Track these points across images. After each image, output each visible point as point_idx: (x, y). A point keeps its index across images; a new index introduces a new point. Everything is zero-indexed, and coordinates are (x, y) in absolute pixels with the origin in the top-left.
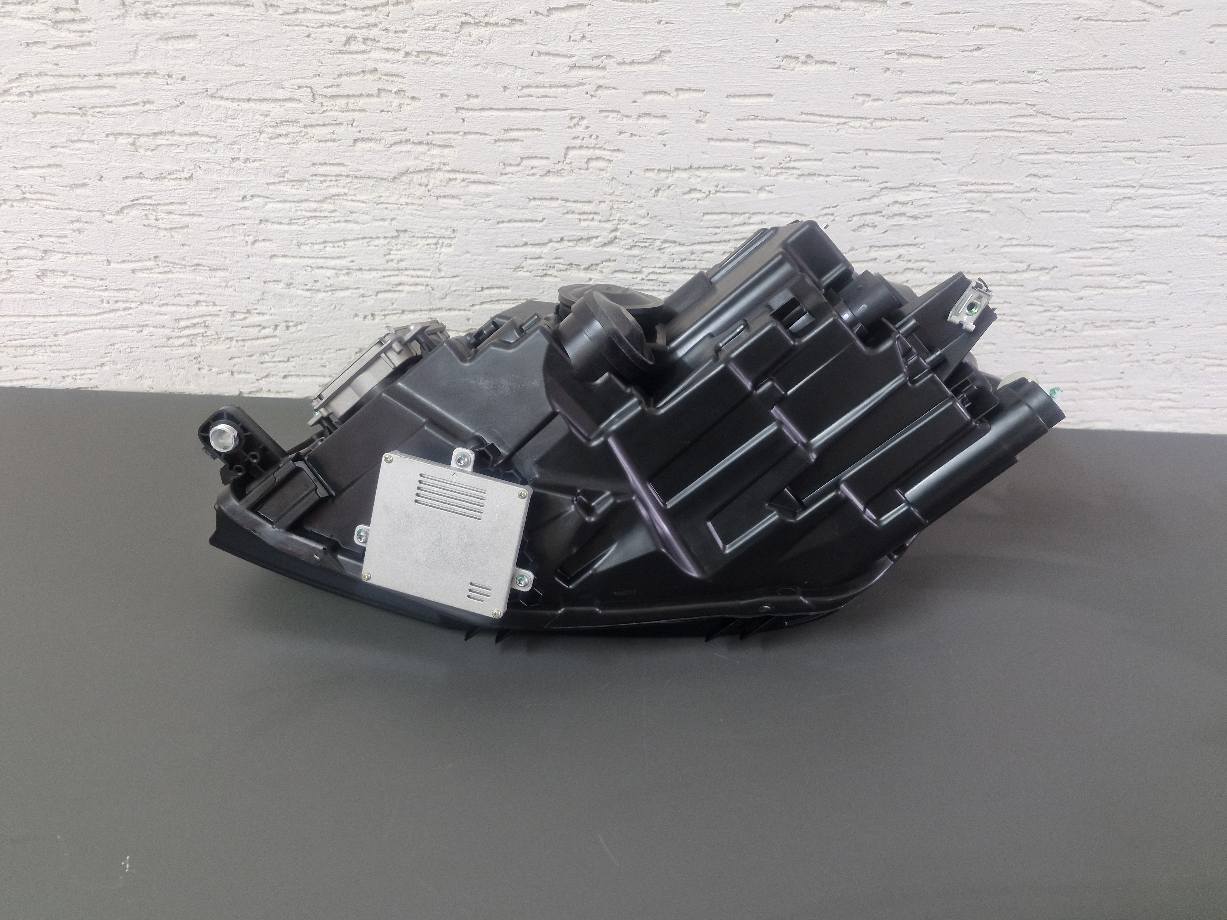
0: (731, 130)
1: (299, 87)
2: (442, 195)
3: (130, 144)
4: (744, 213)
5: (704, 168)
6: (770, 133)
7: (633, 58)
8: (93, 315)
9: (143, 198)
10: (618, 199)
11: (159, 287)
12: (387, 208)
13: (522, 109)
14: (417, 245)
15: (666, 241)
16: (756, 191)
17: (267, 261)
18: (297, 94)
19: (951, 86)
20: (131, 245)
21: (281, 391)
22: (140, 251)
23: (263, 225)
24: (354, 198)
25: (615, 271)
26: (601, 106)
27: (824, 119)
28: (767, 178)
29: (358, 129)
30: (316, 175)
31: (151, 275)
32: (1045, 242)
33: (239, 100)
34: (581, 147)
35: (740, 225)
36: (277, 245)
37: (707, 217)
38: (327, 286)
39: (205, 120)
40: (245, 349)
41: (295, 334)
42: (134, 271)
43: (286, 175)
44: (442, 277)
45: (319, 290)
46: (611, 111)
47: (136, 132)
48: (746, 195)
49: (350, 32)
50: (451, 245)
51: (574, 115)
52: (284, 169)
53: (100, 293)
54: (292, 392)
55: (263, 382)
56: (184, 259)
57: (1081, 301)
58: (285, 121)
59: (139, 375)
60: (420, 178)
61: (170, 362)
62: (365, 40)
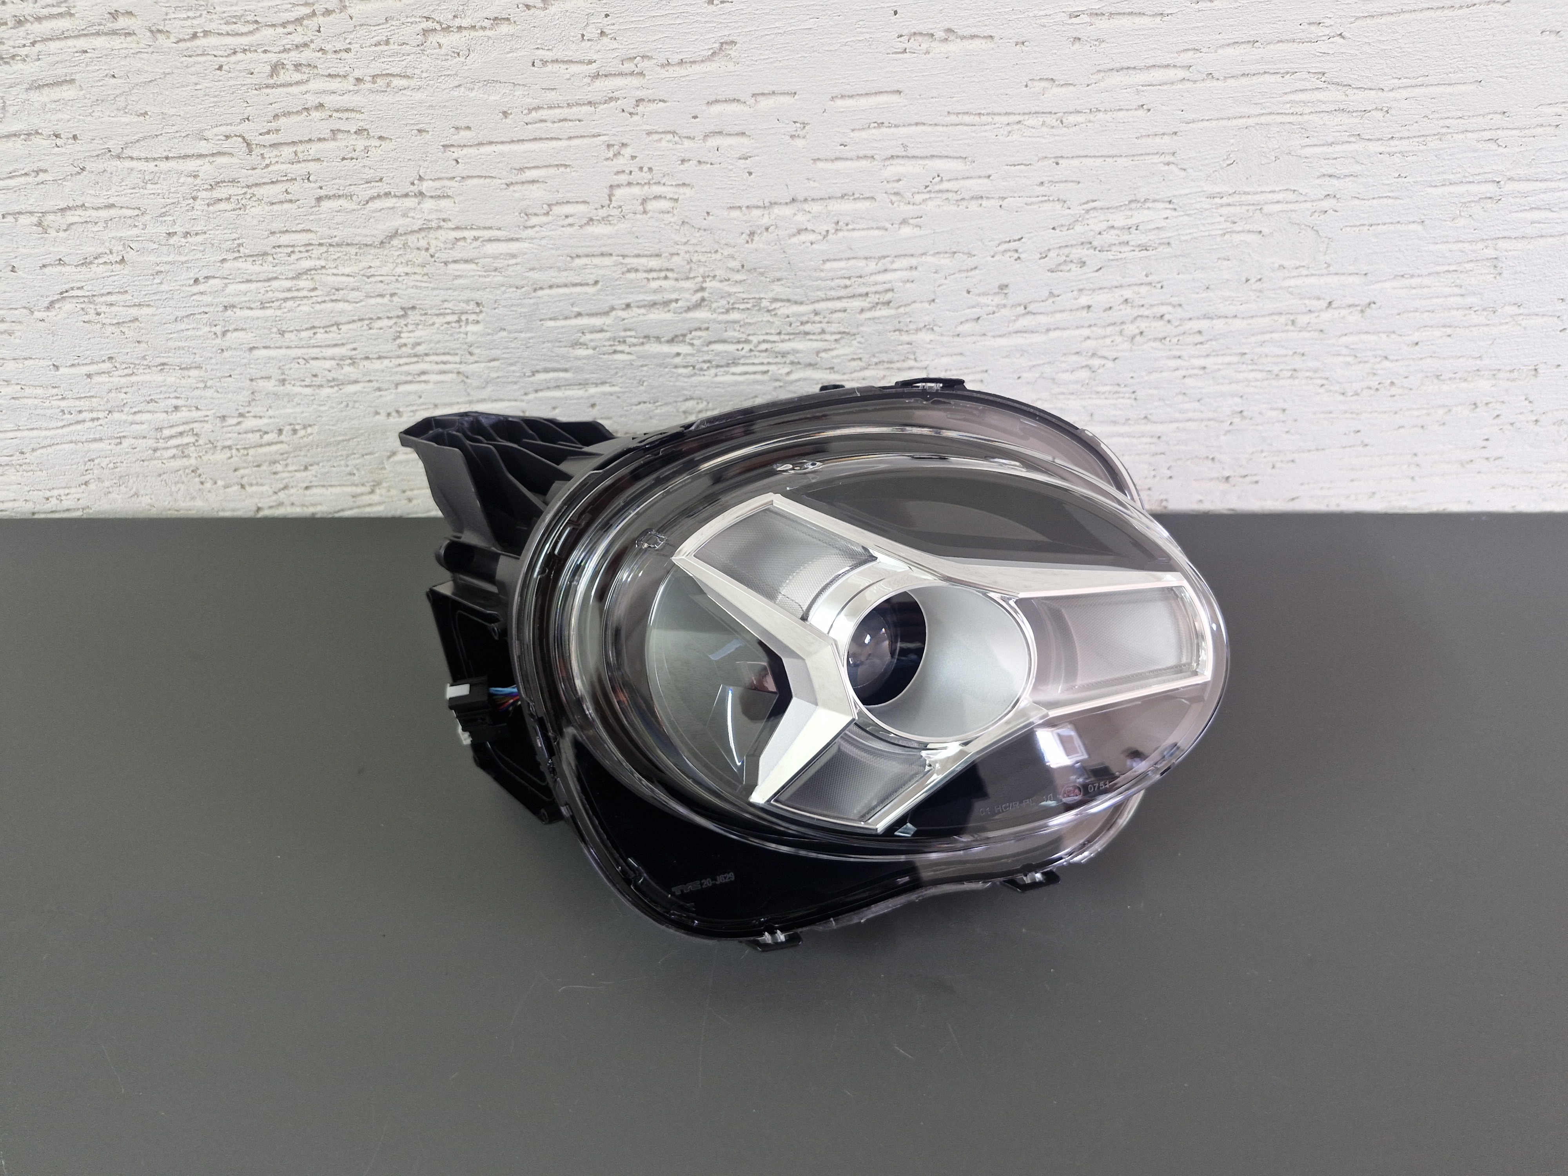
0: (845, 146)
1: (227, 137)
2: (450, 260)
3: (35, 225)
4: (884, 257)
5: (813, 200)
6: (905, 146)
7: (681, 57)
8: (57, 428)
9: (72, 289)
10: (697, 248)
11: (126, 393)
12: (381, 282)
13: (535, 139)
14: (433, 324)
15: (775, 300)
16: (896, 226)
17: (247, 355)
18: (227, 145)
19: (1182, 55)
20: (75, 347)
21: (307, 504)
22: (88, 352)
23: (229, 312)
24: (335, 271)
25: (710, 343)
26: (649, 127)
27: (984, 119)
28: (911, 207)
29: (318, 185)
30: (279, 246)
31: (111, 379)
32: (1352, 269)
33: (155, 159)
34: (629, 184)
35: (879, 272)
36: (253, 335)
37: (828, 265)
38: (329, 381)
39: (120, 189)
40: (250, 458)
41: (305, 439)
42: (89, 376)
43: (241, 249)
44: (476, 362)
45: (321, 386)
46: (663, 133)
47: (38, 209)
48: (882, 232)
49: (273, 58)
50: (478, 322)
51: (611, 143)
52: (236, 242)
53: (58, 403)
54: (320, 504)
55: (282, 495)
56: (144, 358)
57: (1417, 348)
58: (223, 182)
59: (132, 492)
60: (416, 241)
61: (164, 477)
62: (298, 66)
